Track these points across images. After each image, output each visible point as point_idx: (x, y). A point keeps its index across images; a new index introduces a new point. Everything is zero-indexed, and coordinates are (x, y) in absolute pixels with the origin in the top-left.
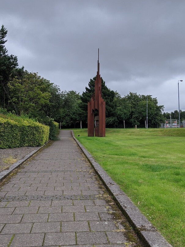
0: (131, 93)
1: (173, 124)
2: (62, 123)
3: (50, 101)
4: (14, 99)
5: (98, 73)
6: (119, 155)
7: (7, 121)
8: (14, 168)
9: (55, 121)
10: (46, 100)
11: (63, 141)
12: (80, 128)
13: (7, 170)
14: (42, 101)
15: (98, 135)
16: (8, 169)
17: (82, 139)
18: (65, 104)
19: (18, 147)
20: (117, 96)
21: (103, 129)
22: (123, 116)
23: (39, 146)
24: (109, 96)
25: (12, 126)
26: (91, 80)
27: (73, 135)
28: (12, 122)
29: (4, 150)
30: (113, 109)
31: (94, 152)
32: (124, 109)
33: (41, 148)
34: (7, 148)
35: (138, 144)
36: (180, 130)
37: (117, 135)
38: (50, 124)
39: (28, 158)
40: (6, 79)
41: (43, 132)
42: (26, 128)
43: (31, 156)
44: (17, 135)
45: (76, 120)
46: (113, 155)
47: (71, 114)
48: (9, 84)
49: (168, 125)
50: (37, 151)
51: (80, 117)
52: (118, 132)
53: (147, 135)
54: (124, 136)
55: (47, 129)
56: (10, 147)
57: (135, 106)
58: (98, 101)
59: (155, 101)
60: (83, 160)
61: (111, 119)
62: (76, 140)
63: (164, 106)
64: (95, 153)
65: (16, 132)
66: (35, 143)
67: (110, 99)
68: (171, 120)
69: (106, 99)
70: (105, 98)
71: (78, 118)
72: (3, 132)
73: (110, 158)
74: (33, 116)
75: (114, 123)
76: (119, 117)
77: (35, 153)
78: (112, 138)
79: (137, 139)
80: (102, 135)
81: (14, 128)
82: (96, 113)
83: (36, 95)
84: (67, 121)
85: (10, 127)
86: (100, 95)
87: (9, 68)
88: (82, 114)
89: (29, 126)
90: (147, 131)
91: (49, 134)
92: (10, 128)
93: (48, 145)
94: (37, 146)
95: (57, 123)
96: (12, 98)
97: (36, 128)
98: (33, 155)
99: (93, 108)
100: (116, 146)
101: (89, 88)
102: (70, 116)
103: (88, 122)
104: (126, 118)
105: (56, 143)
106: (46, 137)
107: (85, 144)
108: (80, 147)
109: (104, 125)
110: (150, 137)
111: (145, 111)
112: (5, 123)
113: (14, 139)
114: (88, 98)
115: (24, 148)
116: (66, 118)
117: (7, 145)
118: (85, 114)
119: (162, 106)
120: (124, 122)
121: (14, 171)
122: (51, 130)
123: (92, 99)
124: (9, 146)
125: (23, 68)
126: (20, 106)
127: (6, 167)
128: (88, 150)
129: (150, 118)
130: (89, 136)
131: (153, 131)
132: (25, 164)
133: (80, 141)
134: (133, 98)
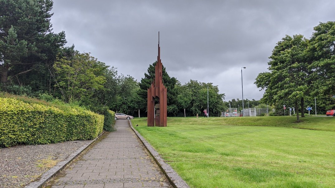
0: (191, 81)
1: (233, 113)
2: (118, 111)
3: (105, 87)
4: (62, 83)
5: (159, 57)
6: (194, 152)
7: (50, 109)
8: (48, 177)
9: (111, 109)
10: (101, 84)
11: (120, 132)
12: (138, 117)
13: (36, 183)
14: (96, 87)
15: (158, 125)
16: (38, 180)
17: (142, 130)
18: (123, 90)
19: (64, 141)
20: (177, 83)
21: (164, 118)
22: (183, 104)
23: (90, 139)
24: (170, 82)
25: (56, 115)
26: (150, 66)
27: (131, 124)
28: (56, 110)
29: (44, 146)
30: (174, 96)
31: (160, 147)
32: (184, 97)
33: (93, 142)
34: (49, 143)
35: (207, 136)
36: (245, 118)
37: (178, 124)
38: (105, 113)
39: (74, 158)
40: (52, 59)
41: (96, 122)
42: (74, 118)
43: (78, 154)
44: (62, 126)
45: (134, 108)
46: (185, 151)
47: (129, 102)
48: (55, 66)
49: (228, 114)
50: (88, 147)
51: (139, 105)
52: (180, 121)
53: (210, 124)
54: (187, 125)
55: (100, 118)
56: (52, 142)
57: (195, 94)
58: (159, 88)
59: (216, 89)
60: (148, 160)
61: (171, 107)
62: (135, 130)
63: (225, 95)
64: (162, 149)
65: (62, 122)
66: (85, 136)
67: (171, 86)
68: (230, 108)
69: (167, 85)
70: (165, 84)
71: (136, 106)
72: (43, 123)
73: (183, 156)
74: (84, 103)
75: (174, 112)
76: (179, 105)
77: (85, 149)
78: (174, 128)
79: (203, 129)
80: (163, 124)
81: (59, 118)
82: (156, 100)
83: (88, 78)
84: (125, 110)
85: (53, 116)
86: (161, 81)
87: (55, 45)
88: (141, 102)
89: (78, 116)
90: (209, 120)
91: (103, 124)
92: (53, 118)
93: (102, 138)
94: (89, 139)
95: (113, 112)
96: (58, 82)
97: (87, 118)
98: (82, 153)
99: (153, 95)
100: (183, 138)
101: (148, 74)
102: (127, 105)
103: (148, 110)
104: (186, 106)
105: (111, 135)
106: (99, 128)
107: (146, 136)
108: (141, 140)
109: (165, 114)
110: (214, 126)
111: (206, 99)
112: (46, 112)
113: (58, 131)
114: (147, 85)
115: (71, 143)
116: (123, 106)
117: (49, 139)
118: (144, 102)
119: (223, 95)
120: (185, 110)
121: (47, 183)
122: (106, 120)
123: (152, 86)
124: (51, 140)
125: (73, 47)
126: (69, 91)
127: (36, 176)
128: (152, 144)
129: (211, 106)
130: (148, 126)
131: (216, 120)
132: (68, 168)
133: (139, 132)
134: (193, 85)
